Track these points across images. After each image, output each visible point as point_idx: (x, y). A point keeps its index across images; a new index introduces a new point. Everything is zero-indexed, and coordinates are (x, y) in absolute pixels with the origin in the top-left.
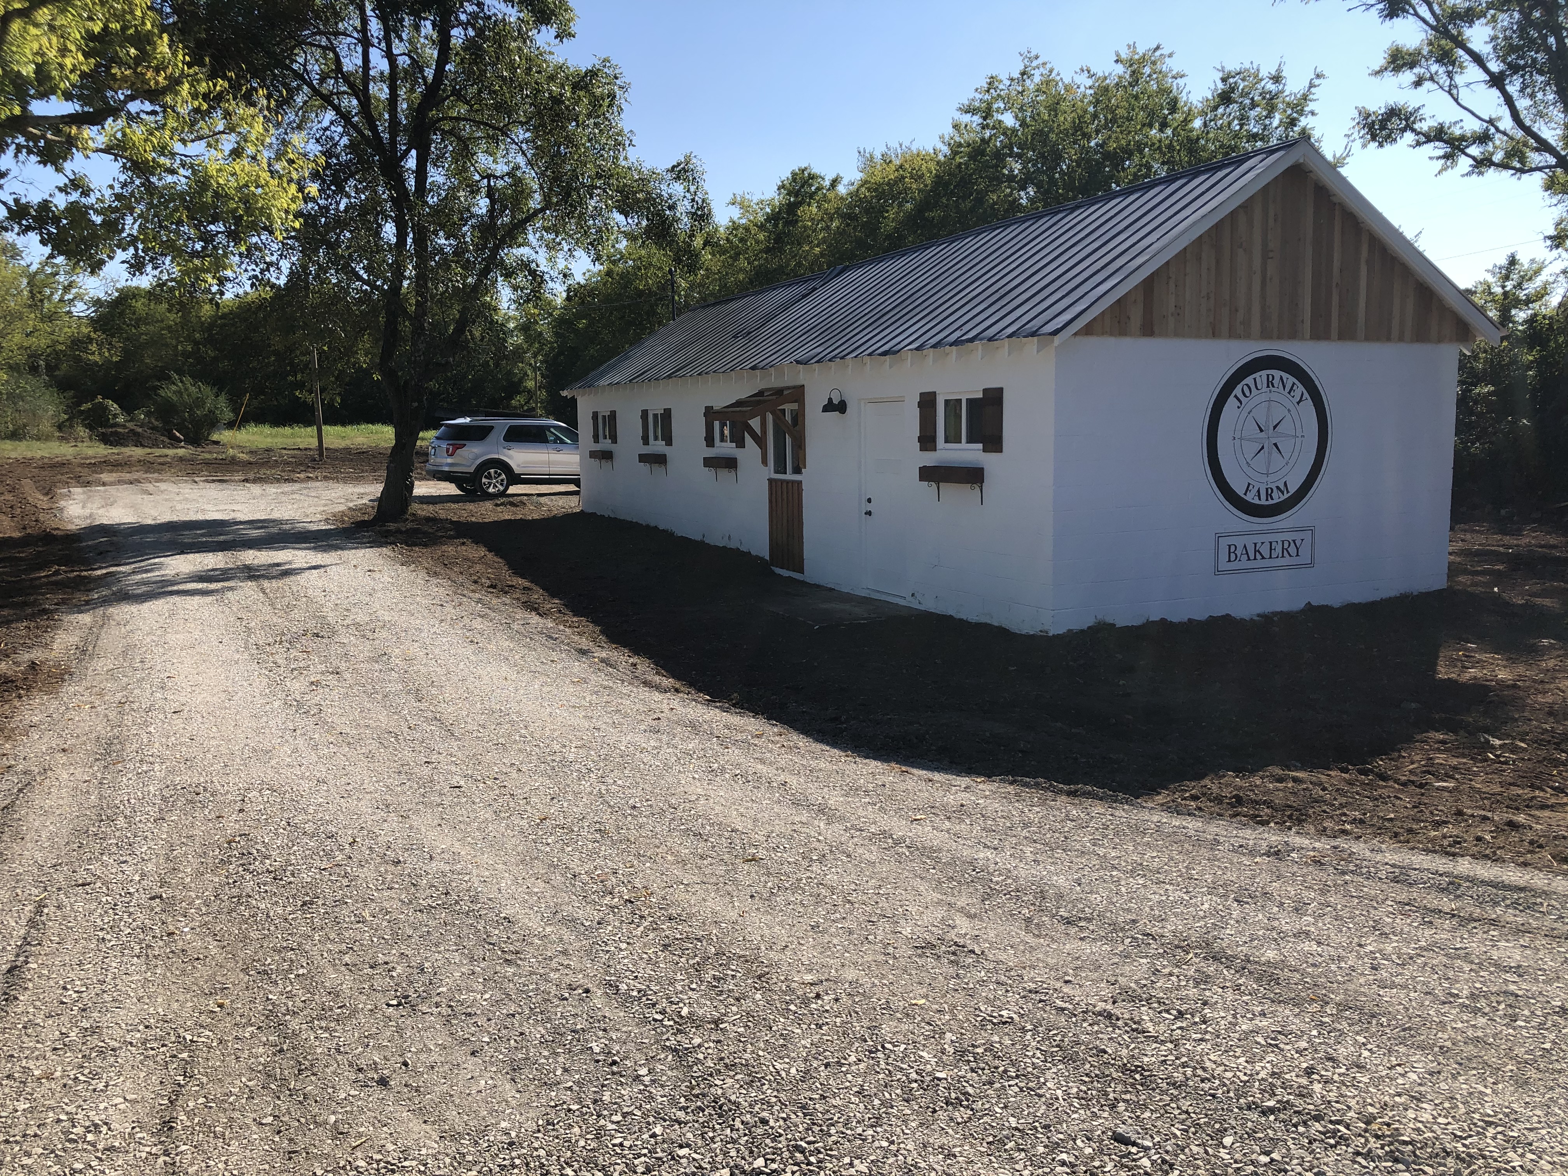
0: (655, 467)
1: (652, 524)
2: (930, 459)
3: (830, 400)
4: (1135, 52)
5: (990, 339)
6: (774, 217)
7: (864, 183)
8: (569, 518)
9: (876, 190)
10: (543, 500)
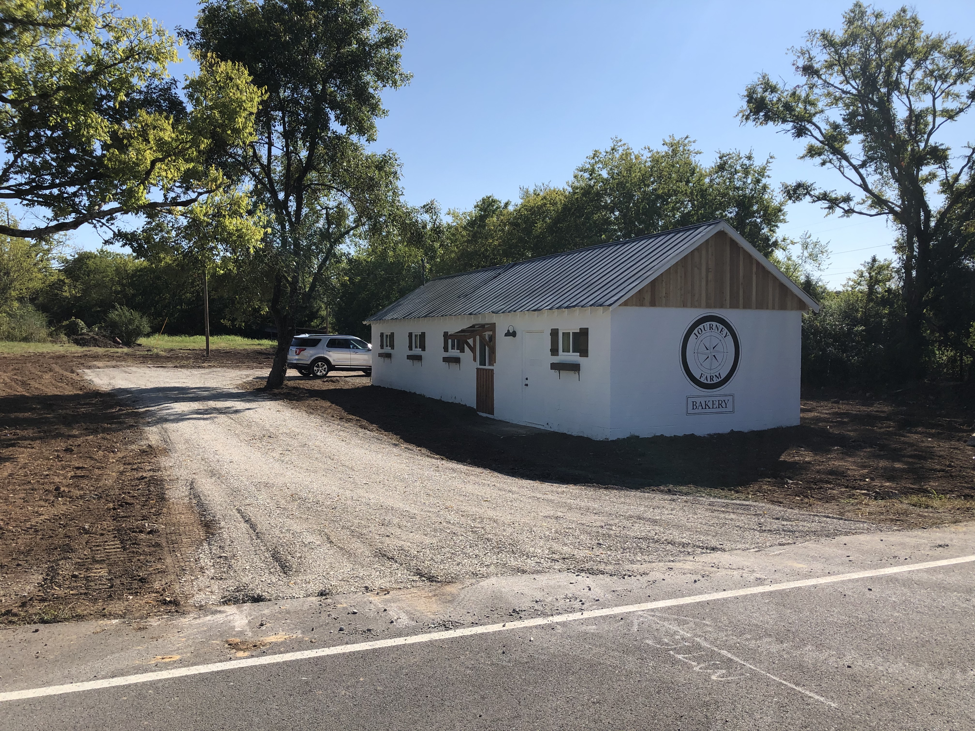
0: (416, 362)
1: (413, 392)
2: (556, 359)
3: (508, 331)
4: (673, 139)
5: (582, 307)
6: (472, 223)
7: (523, 206)
8: (365, 389)
9: (530, 210)
10: (347, 379)
